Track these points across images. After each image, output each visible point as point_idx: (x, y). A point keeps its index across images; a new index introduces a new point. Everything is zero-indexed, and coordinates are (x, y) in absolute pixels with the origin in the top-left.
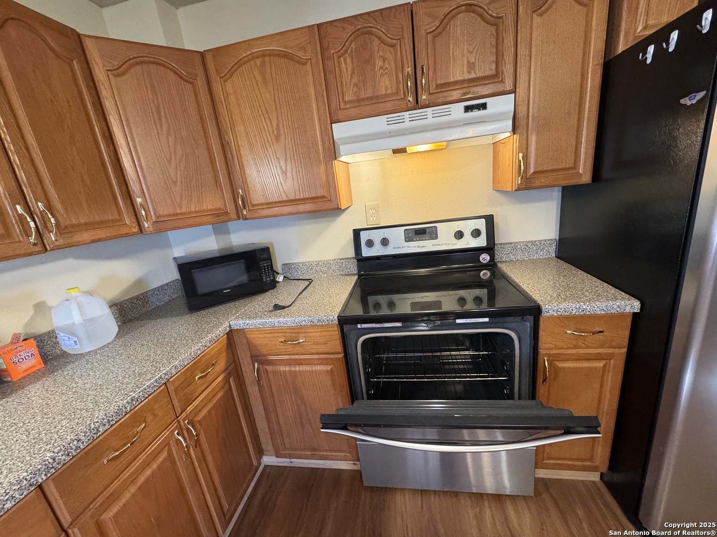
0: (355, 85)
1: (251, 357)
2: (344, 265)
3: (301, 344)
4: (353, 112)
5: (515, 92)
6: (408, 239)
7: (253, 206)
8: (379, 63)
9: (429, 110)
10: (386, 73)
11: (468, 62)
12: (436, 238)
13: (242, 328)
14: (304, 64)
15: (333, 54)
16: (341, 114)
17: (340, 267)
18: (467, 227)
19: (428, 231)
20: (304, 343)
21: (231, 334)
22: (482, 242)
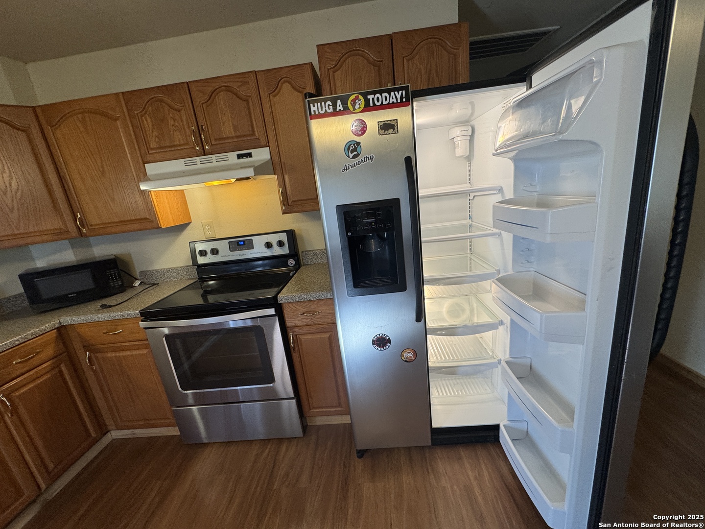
0: (156, 136)
1: (84, 347)
2: (190, 271)
3: (121, 333)
4: (158, 156)
5: (269, 146)
6: (232, 249)
7: (91, 225)
8: (171, 122)
9: (213, 156)
10: (177, 129)
11: (233, 124)
12: (253, 248)
13: (69, 324)
14: (116, 119)
15: (137, 114)
16: (149, 158)
17: (187, 272)
18: (274, 239)
19: (246, 242)
20: (123, 333)
21: (61, 330)
22: (286, 250)
